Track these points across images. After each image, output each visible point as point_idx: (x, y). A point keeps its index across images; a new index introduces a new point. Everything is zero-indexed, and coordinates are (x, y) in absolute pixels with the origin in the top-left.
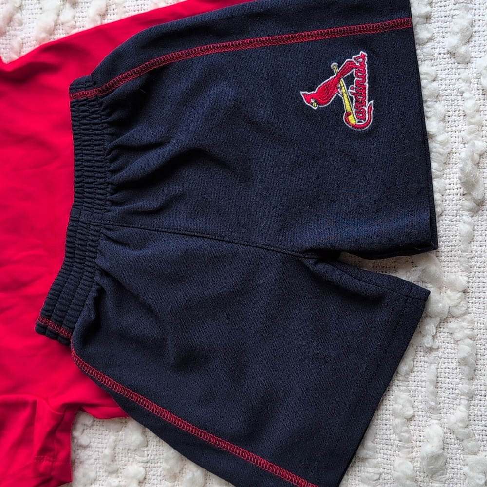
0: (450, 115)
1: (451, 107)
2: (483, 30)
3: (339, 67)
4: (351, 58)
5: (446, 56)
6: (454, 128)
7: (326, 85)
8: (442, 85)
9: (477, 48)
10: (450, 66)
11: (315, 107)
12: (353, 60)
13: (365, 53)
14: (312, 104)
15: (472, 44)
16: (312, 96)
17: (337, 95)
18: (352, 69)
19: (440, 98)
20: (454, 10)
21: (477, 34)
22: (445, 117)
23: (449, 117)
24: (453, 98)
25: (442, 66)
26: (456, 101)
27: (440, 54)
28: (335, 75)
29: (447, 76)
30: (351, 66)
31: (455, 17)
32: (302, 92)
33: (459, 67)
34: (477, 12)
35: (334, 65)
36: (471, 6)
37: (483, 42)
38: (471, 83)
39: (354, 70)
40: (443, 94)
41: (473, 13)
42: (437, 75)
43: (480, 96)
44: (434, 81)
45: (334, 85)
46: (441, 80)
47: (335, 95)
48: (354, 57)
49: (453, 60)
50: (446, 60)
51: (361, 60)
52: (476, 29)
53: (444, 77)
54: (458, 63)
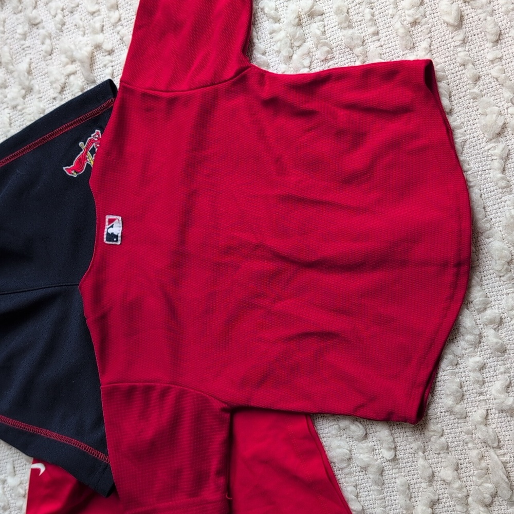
0: (462, 463)
1: (461, 456)
2: (471, 389)
3: (85, 144)
4: (91, 136)
5: (446, 414)
6: (467, 474)
7: (79, 159)
8: (449, 438)
9: (470, 404)
10: (452, 421)
11: (75, 175)
12: (92, 137)
13: (98, 131)
14: (73, 174)
15: (466, 401)
16: (72, 169)
17: (87, 164)
18: (93, 143)
19: (450, 449)
20: (444, 376)
21: (468, 393)
22: (458, 465)
23: (461, 464)
24: (460, 448)
25: (446, 422)
26: (464, 451)
27: (441, 412)
28: (83, 151)
29: (452, 430)
30: (92, 141)
31: (446, 381)
32: (64, 168)
33: (459, 422)
34: (463, 374)
35: (81, 144)
36: (457, 370)
37: (473, 399)
38: (472, 434)
39: (94, 144)
40: (452, 446)
41: (460, 376)
42: (443, 430)
43: (483, 444)
44: (442, 435)
45: (84, 158)
46: (448, 434)
47: (86, 164)
48: (92, 135)
49: (453, 417)
50: (448, 417)
51: (97, 136)
52: (465, 389)
53: (449, 431)
54: (458, 419)
